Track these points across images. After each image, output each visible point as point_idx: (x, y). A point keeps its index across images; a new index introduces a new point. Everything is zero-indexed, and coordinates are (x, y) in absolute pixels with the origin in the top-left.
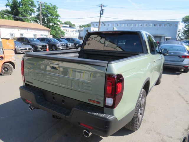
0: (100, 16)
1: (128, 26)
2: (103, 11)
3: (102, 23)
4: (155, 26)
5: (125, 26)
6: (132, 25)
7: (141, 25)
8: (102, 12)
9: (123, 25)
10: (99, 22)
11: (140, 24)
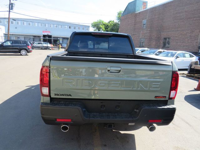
0: (9, 11)
1: (41, 26)
2: (13, 5)
3: (13, 20)
4: (70, 28)
5: (38, 25)
6: (47, 25)
7: (57, 27)
8: (11, 6)
9: (36, 24)
10: (9, 18)
11: (55, 25)
